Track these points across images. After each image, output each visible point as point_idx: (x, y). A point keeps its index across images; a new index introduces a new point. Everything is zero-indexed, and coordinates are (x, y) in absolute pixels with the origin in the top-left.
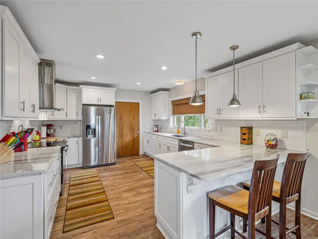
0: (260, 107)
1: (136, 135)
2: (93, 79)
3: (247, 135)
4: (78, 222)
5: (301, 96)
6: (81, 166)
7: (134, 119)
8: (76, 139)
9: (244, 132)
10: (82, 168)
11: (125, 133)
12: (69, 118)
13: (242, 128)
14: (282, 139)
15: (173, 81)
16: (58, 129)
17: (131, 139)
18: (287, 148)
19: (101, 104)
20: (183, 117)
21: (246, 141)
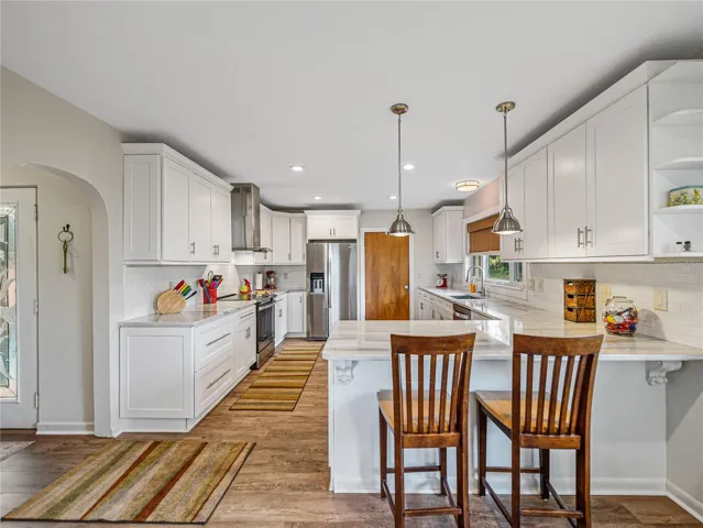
0: (579, 232)
1: (403, 293)
2: (318, 199)
3: (575, 299)
4: (251, 404)
5: (669, 198)
6: (305, 336)
7: (399, 262)
8: (301, 294)
9: (571, 293)
10: (307, 339)
11: (382, 286)
12: (293, 262)
13: (567, 282)
14: (657, 313)
15: (453, 184)
16: (282, 278)
17: (394, 300)
18: (668, 337)
19: (337, 238)
20: (485, 257)
21: (574, 314)
